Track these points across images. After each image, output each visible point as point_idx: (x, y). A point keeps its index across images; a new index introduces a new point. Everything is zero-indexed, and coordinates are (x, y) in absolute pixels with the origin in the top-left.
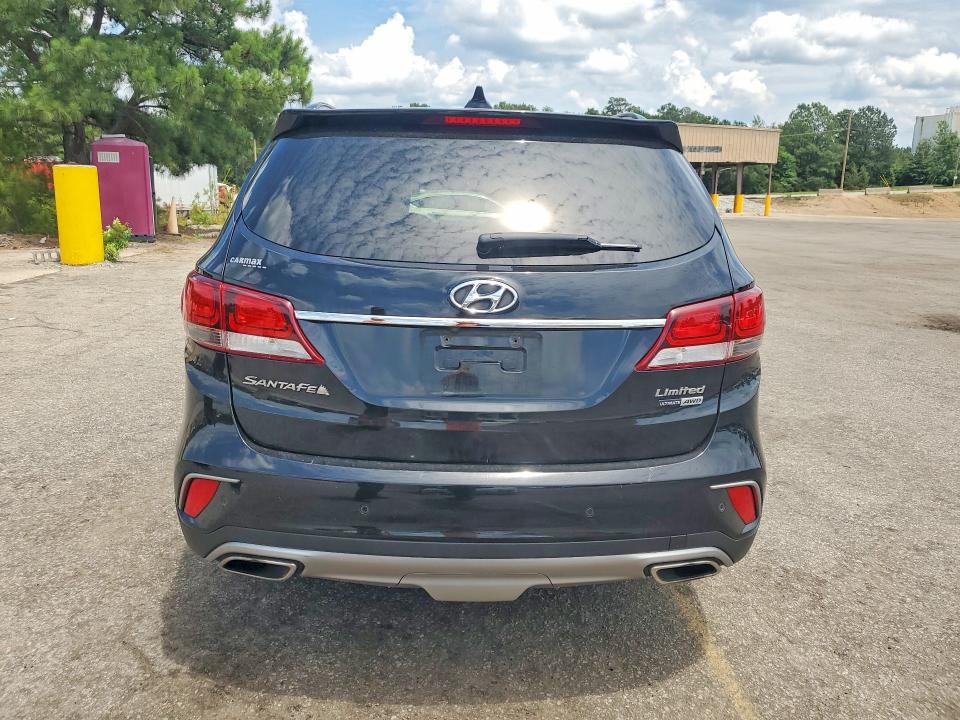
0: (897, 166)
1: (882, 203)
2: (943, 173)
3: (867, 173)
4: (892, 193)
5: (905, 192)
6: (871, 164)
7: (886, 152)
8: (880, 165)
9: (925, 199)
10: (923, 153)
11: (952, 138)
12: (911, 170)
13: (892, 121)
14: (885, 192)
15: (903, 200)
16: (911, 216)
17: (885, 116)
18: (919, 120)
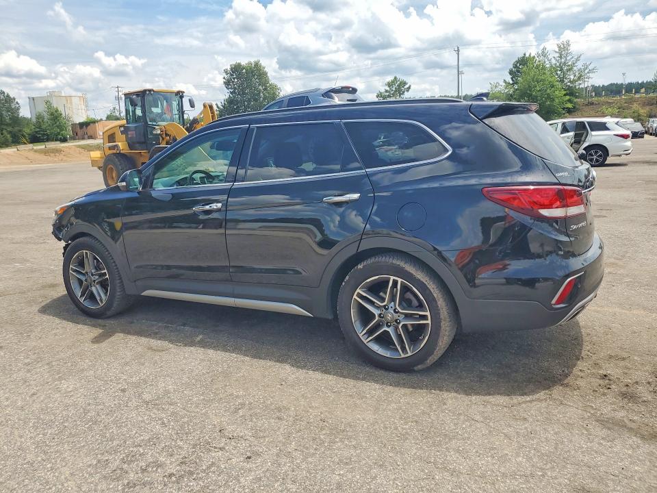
0: (27, 131)
1: (31, 155)
2: (59, 133)
3: (9, 136)
4: (35, 148)
5: (43, 147)
6: (10, 129)
7: (16, 120)
8: (17, 129)
9: (58, 151)
10: (40, 120)
11: (56, 112)
12: (36, 132)
13: (14, 99)
14: (31, 148)
15: (46, 152)
16: (55, 162)
17: (8, 96)
18: (31, 99)
